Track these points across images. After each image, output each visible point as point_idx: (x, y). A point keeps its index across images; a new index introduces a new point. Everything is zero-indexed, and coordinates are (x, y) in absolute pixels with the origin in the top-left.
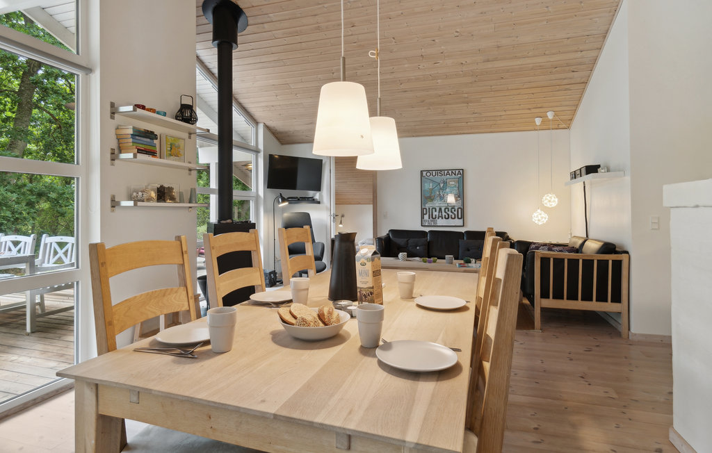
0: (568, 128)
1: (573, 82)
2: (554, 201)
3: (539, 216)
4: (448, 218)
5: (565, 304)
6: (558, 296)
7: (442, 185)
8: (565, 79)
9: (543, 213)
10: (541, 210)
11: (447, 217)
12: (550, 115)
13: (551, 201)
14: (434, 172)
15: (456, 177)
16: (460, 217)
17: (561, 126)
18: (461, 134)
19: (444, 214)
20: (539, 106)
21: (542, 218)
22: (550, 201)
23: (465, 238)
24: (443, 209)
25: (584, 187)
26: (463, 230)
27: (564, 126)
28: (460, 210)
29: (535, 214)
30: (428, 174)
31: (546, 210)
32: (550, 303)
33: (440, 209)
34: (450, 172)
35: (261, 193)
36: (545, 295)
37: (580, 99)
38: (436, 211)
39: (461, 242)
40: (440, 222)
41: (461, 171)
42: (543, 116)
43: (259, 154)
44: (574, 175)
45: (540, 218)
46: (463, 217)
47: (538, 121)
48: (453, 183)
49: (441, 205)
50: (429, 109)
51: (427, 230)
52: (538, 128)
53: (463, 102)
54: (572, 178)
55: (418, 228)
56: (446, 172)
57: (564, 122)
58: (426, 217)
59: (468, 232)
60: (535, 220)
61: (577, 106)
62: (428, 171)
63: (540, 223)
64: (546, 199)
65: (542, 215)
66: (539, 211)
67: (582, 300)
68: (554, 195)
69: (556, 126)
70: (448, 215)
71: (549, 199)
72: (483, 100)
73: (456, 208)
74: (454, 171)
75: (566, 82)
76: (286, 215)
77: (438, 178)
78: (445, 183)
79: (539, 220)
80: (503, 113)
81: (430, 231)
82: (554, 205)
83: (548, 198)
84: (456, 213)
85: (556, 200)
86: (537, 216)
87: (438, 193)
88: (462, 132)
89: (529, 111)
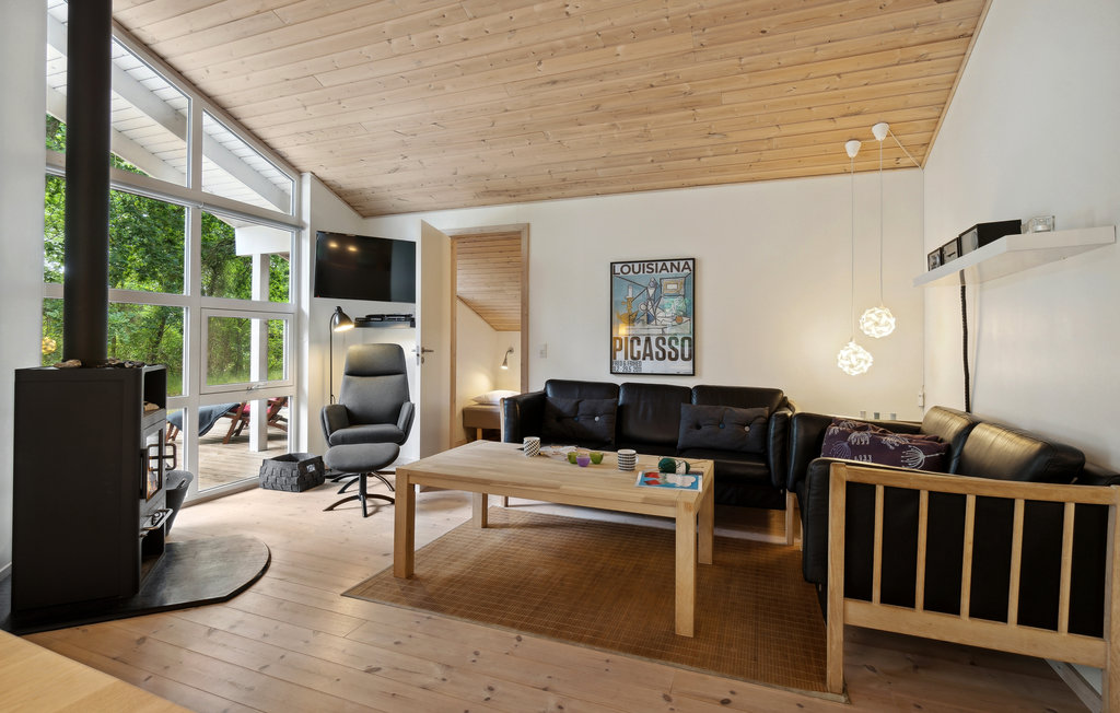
0: (919, 165)
1: (936, 35)
2: (887, 324)
3: (853, 358)
4: (664, 358)
5: (918, 622)
6: (899, 594)
7: (651, 291)
8: (916, 26)
9: (861, 349)
10: (858, 344)
11: (661, 355)
12: (879, 132)
13: (879, 323)
14: (636, 265)
15: (681, 274)
16: (686, 356)
17: (903, 162)
18: (690, 186)
19: (655, 349)
20: (854, 108)
21: (859, 360)
22: (877, 324)
23: (694, 401)
24: (653, 340)
25: (963, 289)
26: (690, 383)
27: (911, 160)
28: (687, 342)
29: (843, 353)
30: (626, 269)
31: (867, 342)
32: (873, 614)
33: (648, 340)
34: (668, 264)
35: (306, 307)
36: (857, 588)
37: (952, 84)
38: (639, 344)
39: (684, 408)
40: (647, 366)
41: (690, 263)
42: (864, 138)
43: (303, 232)
44: (940, 257)
45: (854, 361)
46: (692, 356)
47: (852, 148)
48: (675, 286)
49: (651, 332)
50: (614, 126)
51: (619, 381)
52: (851, 166)
53: (684, 107)
54: (933, 266)
55: (605, 377)
56: (660, 264)
57: (912, 153)
58: (620, 356)
59: (699, 388)
60: (844, 365)
61: (943, 106)
62: (625, 263)
63: (855, 373)
64: (868, 319)
65: (859, 356)
66: (852, 345)
67: (972, 615)
68: (887, 311)
69: (893, 162)
70: (664, 351)
71: (877, 319)
72: (726, 98)
73: (680, 338)
74: (676, 263)
75: (920, 34)
76: (355, 348)
77: (644, 278)
78: (658, 286)
79: (852, 366)
80: (773, 132)
81: (627, 385)
82: (887, 331)
83: (873, 316)
84: (679, 348)
85: (892, 321)
86: (848, 358)
87: (643, 307)
88: (692, 181)
89: (830, 125)
